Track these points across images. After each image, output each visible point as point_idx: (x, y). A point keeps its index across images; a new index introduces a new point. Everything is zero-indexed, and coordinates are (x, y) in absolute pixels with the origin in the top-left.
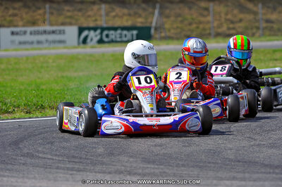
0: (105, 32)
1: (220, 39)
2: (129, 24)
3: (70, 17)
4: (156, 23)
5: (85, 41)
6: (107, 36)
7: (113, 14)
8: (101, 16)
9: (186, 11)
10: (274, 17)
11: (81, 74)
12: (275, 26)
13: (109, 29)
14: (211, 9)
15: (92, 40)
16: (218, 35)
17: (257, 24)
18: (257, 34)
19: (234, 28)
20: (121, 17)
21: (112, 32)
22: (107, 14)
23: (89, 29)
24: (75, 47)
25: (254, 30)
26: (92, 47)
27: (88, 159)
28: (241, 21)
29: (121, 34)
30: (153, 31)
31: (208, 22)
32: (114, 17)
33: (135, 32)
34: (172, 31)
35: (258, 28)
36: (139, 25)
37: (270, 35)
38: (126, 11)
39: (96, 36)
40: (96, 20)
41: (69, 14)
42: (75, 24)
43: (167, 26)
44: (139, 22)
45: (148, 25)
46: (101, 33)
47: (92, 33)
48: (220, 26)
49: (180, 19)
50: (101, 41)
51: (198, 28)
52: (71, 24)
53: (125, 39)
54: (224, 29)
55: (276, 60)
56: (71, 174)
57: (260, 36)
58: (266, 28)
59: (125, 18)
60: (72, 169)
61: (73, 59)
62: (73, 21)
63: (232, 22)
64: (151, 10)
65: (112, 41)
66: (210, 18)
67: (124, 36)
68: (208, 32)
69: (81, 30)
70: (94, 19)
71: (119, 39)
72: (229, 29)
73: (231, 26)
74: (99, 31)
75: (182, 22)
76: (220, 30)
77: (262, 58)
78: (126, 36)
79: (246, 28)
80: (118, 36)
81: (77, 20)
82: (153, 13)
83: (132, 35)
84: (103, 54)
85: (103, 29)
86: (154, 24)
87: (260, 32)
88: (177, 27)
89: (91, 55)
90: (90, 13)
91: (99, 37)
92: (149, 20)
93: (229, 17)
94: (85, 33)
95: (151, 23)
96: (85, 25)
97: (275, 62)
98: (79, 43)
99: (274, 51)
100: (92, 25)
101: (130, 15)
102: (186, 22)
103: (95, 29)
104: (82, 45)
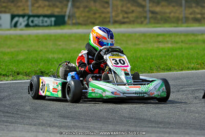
0: (31, 19)
1: (117, 25)
2: (49, 12)
3: (5, 7)
4: (69, 13)
5: (15, 25)
6: (32, 22)
7: (37, 5)
8: (28, 6)
9: (92, 3)
10: (158, 9)
11: (13, 50)
12: (159, 17)
13: (34, 16)
14: (110, 3)
15: (21, 24)
16: (115, 22)
17: (145, 15)
18: (145, 22)
19: (127, 18)
20: (43, 8)
21: (36, 19)
22: (33, 5)
23: (19, 16)
24: (8, 30)
25: (143, 19)
26: (21, 30)
27: (18, 114)
28: (133, 12)
29: (43, 20)
30: (66, 19)
31: (108, 13)
32: (38, 7)
33: (53, 19)
34: (81, 19)
35: (145, 18)
36: (56, 14)
37: (155, 23)
38: (47, 3)
39: (24, 21)
40: (24, 10)
41: (4, 5)
42: (8, 12)
43: (77, 15)
44: (57, 11)
45: (63, 14)
46: (28, 20)
47: (21, 19)
48: (117, 16)
49: (87, 10)
50: (27, 26)
51: (100, 16)
52: (5, 12)
53: (45, 24)
54: (120, 18)
55: (159, 42)
56: (5, 126)
57: (147, 24)
58: (152, 17)
59: (46, 8)
60: (7, 122)
61: (7, 38)
62: (7, 10)
63: (126, 13)
64: (65, 3)
65: (36, 26)
66: (109, 10)
67: (45, 22)
68: (108, 19)
69: (13, 17)
70: (22, 8)
71: (41, 24)
72: (124, 18)
73: (126, 16)
74: (26, 18)
75: (88, 12)
76: (117, 19)
77: (149, 40)
78: (46, 22)
79: (137, 17)
80: (41, 22)
81: (10, 9)
82: (67, 5)
83: (51, 21)
84: (29, 35)
85: (29, 16)
86: (67, 13)
87: (147, 21)
88: (85, 16)
89: (20, 36)
90: (20, 4)
91: (26, 23)
92: (64, 10)
93: (124, 9)
94: (16, 19)
95: (65, 12)
96: (16, 13)
97: (159, 43)
98: (11, 27)
99: (158, 35)
100: (21, 13)
101: (49, 6)
102: (92, 12)
103: (23, 16)
104: (13, 28)
